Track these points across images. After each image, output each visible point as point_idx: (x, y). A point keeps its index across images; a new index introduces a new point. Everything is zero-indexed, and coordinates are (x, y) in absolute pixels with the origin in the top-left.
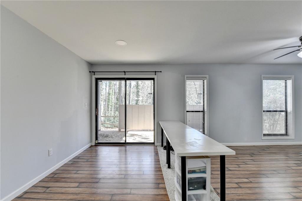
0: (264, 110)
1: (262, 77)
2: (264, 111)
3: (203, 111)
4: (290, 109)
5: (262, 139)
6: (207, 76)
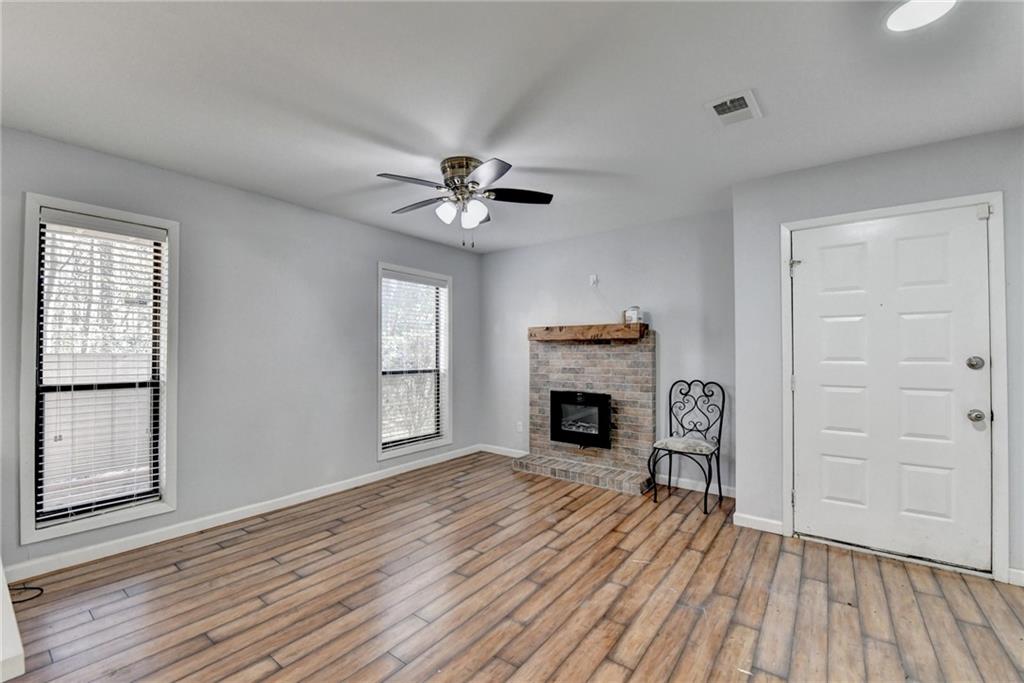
0: (384, 370)
1: (380, 269)
2: (384, 373)
3: (154, 385)
4: (444, 367)
5: (380, 459)
6: (173, 225)
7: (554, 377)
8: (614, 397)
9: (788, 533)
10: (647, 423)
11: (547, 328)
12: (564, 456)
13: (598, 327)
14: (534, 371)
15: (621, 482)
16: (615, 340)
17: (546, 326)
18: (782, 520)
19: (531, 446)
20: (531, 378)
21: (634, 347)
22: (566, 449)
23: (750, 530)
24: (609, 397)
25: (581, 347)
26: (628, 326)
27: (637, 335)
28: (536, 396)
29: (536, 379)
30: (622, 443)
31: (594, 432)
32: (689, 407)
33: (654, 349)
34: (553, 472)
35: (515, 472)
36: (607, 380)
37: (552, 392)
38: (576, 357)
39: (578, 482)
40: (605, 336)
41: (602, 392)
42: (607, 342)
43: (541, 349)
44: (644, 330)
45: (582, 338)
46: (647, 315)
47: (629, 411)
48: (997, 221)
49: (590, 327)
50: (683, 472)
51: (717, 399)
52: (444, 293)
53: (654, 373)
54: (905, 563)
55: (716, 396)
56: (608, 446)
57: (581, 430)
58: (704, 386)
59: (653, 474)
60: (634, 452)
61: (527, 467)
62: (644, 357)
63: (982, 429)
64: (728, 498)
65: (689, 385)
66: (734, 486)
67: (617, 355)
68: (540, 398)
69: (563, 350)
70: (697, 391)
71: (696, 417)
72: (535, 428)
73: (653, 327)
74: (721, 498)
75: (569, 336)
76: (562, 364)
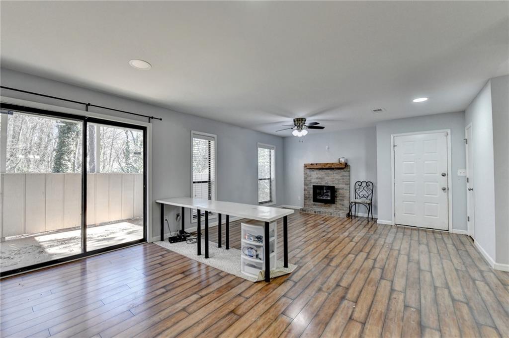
1: (258, 145)
2: (259, 179)
3: (209, 182)
4: (273, 178)
6: (215, 136)
7: (313, 181)
8: (336, 187)
9: (393, 224)
10: (347, 195)
11: (311, 164)
12: (317, 207)
13: (330, 164)
14: (305, 179)
15: (340, 214)
16: (336, 168)
17: (311, 163)
18: (391, 220)
19: (304, 205)
20: (304, 181)
21: (342, 170)
22: (318, 205)
23: (382, 224)
24: (334, 187)
25: (323, 170)
26: (341, 164)
27: (344, 167)
28: (306, 187)
29: (307, 182)
30: (338, 202)
31: (329, 198)
32: (361, 190)
33: (349, 171)
34: (315, 212)
35: (301, 213)
36: (333, 181)
37: (313, 186)
38: (321, 174)
39: (324, 215)
40: (333, 167)
41: (332, 185)
42: (333, 169)
43: (308, 171)
44: (346, 165)
45: (324, 167)
46: (347, 160)
47: (341, 191)
48: (449, 137)
49: (327, 164)
50: (359, 211)
51: (371, 187)
52: (273, 152)
53: (349, 179)
54: (426, 230)
55: (371, 186)
56: (334, 203)
57: (324, 198)
58: (367, 183)
59: (350, 210)
60: (343, 205)
61: (305, 211)
62: (346, 174)
63: (446, 192)
64: (375, 218)
65: (362, 183)
66: (377, 214)
67: (337, 173)
68: (308, 188)
69: (317, 171)
70: (364, 184)
71: (364, 193)
72: (306, 198)
73: (349, 164)
74: (372, 218)
75: (320, 167)
76: (316, 176)
